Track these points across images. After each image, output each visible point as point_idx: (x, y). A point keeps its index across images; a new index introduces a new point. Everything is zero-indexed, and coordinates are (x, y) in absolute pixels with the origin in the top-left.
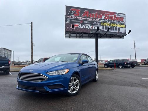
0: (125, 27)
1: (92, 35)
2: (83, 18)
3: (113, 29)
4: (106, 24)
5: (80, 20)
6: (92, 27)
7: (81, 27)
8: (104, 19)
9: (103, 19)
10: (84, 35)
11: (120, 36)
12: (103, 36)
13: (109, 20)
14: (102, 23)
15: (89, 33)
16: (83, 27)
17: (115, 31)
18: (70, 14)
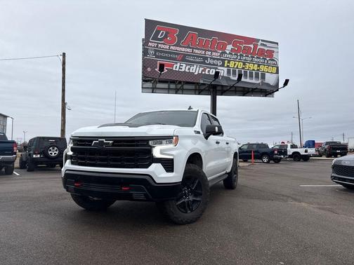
0: (277, 72)
1: (203, 87)
2: (183, 49)
3: (251, 76)
4: (235, 64)
5: (178, 54)
6: (204, 70)
7: (180, 68)
8: (230, 53)
9: (228, 52)
10: (186, 87)
11: (266, 91)
12: (227, 90)
13: (241, 55)
14: (226, 62)
15: (197, 83)
17: (254, 81)
18: (155, 38)
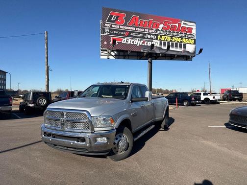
0: (195, 43)
2: (129, 28)
3: (176, 46)
4: (165, 38)
5: (125, 32)
7: (127, 42)
8: (162, 30)
11: (187, 57)
13: (170, 32)
14: (159, 36)
15: (139, 52)
16: (129, 43)
17: (178, 50)
